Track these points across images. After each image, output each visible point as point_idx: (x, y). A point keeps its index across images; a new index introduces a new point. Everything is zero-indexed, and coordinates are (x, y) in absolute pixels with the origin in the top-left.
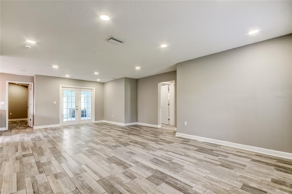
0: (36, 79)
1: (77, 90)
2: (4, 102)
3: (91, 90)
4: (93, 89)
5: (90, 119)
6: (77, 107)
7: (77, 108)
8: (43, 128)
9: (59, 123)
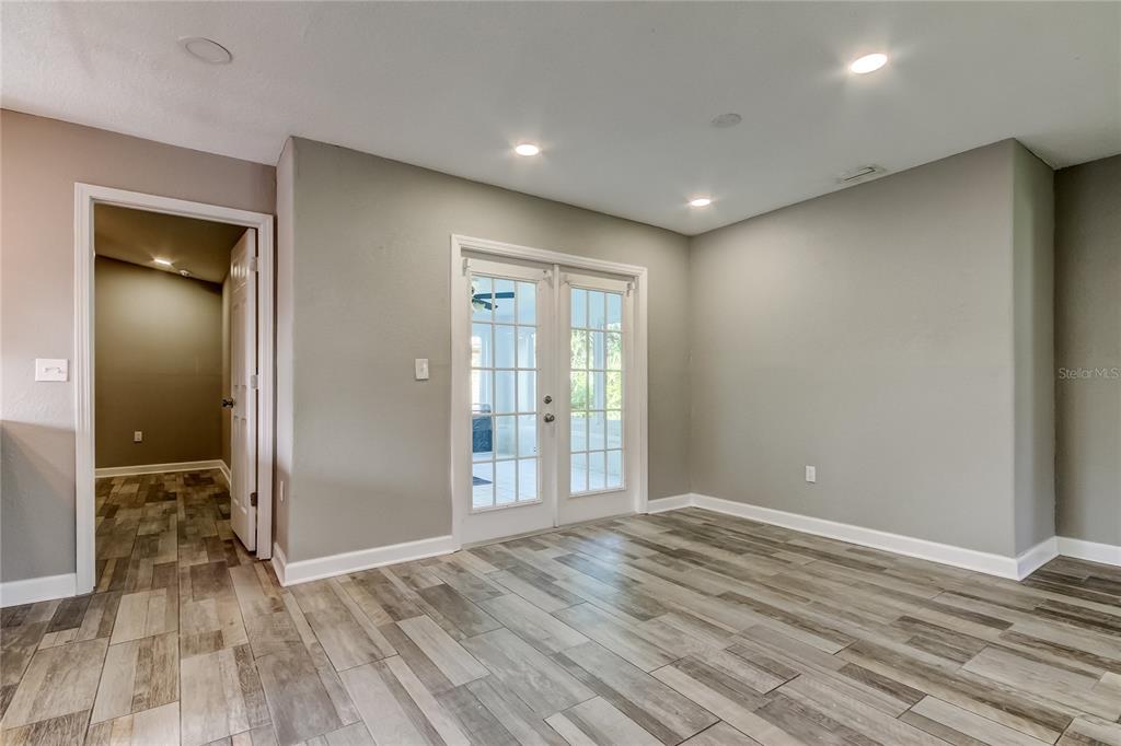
0: (298, 174)
1: (550, 282)
2: (63, 364)
3: (624, 284)
4: (630, 278)
5: (619, 491)
6: (548, 401)
7: (548, 410)
8: (353, 576)
9: (444, 527)
